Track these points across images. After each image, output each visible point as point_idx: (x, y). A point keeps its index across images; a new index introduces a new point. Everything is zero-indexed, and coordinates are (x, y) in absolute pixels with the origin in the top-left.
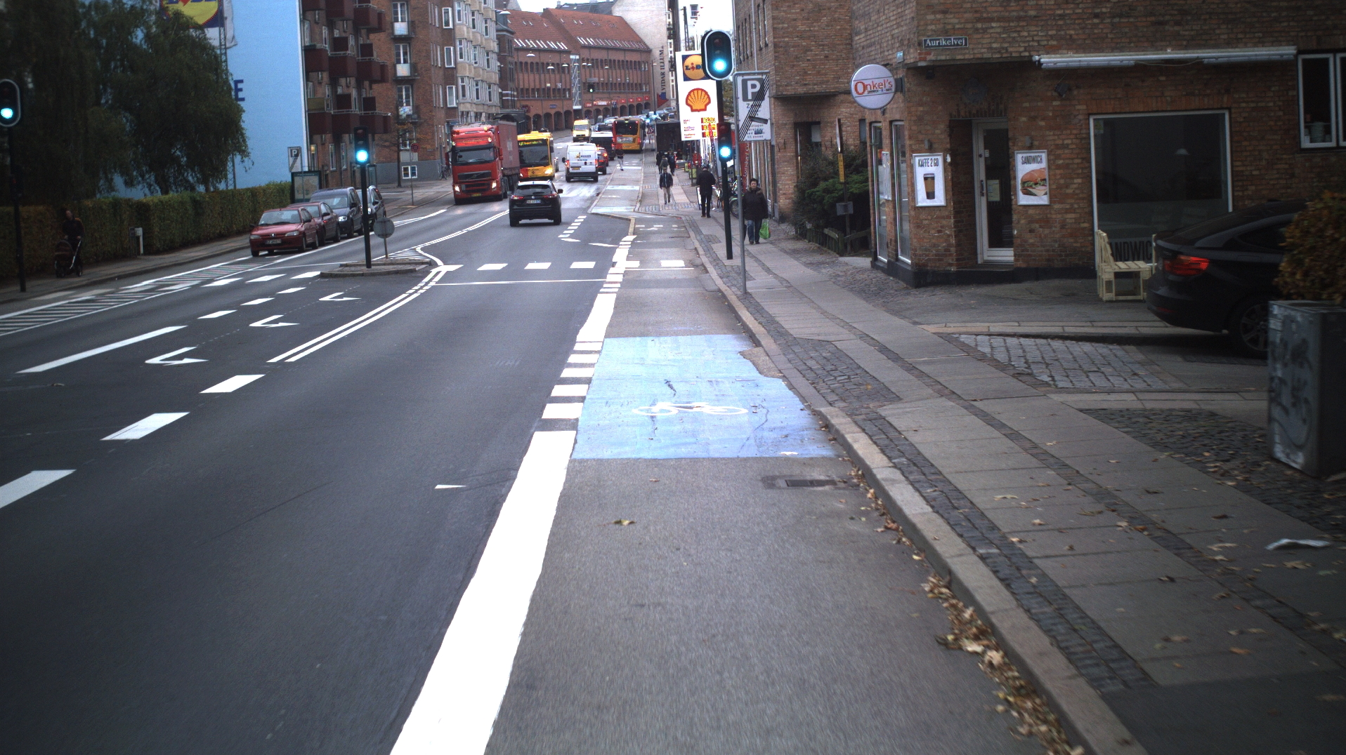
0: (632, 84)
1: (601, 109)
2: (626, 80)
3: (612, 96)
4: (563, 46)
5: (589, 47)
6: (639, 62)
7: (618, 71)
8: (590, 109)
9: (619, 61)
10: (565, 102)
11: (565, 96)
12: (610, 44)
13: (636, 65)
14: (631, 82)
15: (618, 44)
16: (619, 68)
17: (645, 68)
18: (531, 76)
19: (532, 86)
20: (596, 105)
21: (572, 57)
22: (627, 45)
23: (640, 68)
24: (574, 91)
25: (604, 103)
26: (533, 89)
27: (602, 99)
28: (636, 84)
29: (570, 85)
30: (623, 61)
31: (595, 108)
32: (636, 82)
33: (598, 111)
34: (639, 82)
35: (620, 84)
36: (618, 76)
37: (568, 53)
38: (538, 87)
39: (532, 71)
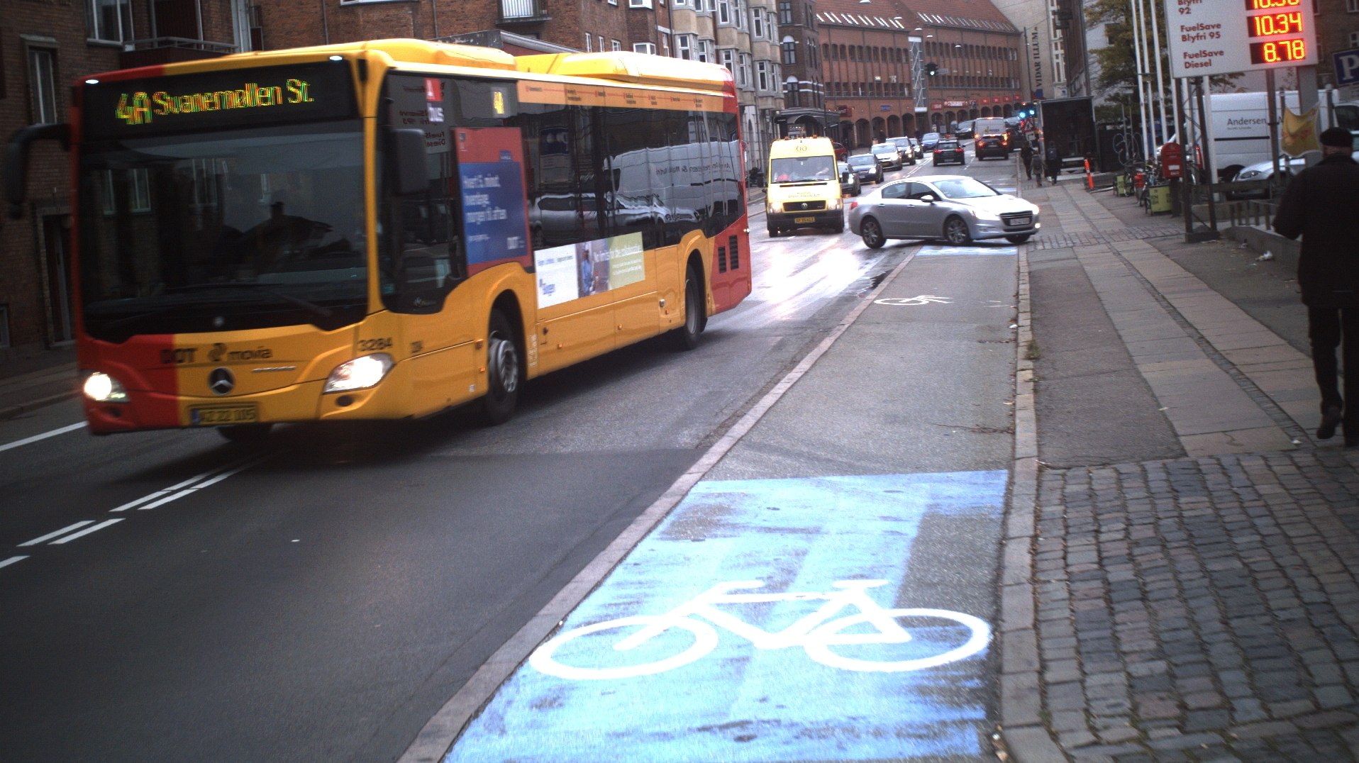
0: (997, 78)
1: (955, 112)
2: (988, 72)
3: (969, 93)
4: (897, 23)
5: (935, 27)
6: (1005, 49)
7: (978, 61)
8: (942, 112)
9: (977, 47)
10: (904, 103)
11: (903, 93)
12: (965, 23)
13: (1001, 53)
14: (996, 75)
15: (976, 24)
16: (978, 56)
17: (1013, 57)
18: (852, 65)
19: (853, 79)
20: (947, 107)
21: (911, 39)
22: (987, 25)
23: (1007, 58)
24: (915, 87)
25: (959, 104)
26: (855, 85)
27: (955, 98)
28: (1002, 78)
29: (910, 78)
30: (983, 47)
31: (946, 110)
32: (1001, 76)
33: (951, 115)
34: (1007, 76)
35: (980, 78)
36: (977, 68)
37: (906, 33)
38: (862, 80)
39: (853, 58)
